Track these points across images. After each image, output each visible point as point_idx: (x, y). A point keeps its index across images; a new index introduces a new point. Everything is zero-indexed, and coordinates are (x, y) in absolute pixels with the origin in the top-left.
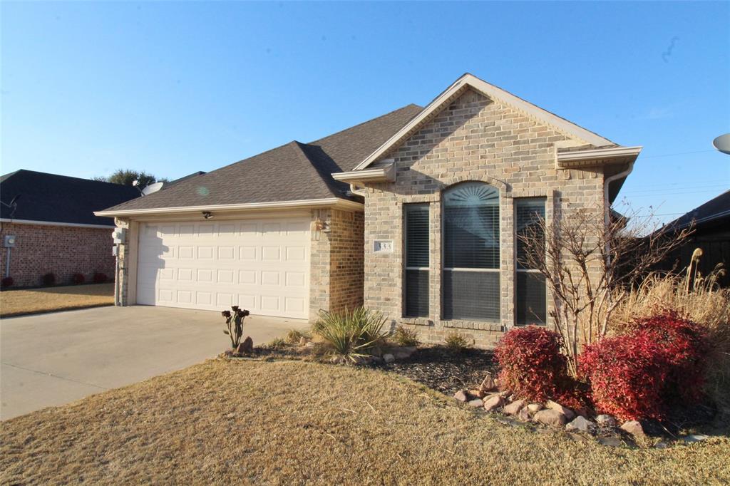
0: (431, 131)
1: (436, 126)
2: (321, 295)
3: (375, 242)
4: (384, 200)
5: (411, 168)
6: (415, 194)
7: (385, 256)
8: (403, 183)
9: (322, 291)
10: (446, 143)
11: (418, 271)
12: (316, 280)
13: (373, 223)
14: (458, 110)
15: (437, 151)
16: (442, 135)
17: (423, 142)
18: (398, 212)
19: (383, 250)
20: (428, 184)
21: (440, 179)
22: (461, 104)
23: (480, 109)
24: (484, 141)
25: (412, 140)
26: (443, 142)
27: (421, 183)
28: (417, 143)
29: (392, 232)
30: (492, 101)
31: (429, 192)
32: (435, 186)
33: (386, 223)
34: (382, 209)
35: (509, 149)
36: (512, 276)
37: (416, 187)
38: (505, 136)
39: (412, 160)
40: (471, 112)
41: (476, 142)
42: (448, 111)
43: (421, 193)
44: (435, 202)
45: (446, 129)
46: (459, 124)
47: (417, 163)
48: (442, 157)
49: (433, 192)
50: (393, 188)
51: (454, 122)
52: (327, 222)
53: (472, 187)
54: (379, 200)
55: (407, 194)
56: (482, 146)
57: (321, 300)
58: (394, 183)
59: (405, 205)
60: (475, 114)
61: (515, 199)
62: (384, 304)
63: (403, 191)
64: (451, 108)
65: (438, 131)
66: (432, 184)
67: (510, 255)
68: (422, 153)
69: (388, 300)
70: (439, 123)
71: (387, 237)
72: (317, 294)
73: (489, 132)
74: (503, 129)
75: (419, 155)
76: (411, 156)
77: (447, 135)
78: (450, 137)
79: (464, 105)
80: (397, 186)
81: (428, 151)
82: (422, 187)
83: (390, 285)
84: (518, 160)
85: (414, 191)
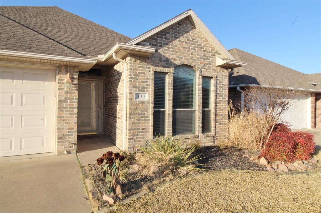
0: (169, 33)
1: (172, 31)
2: (69, 132)
3: (136, 93)
4: (142, 67)
5: (158, 51)
6: (161, 67)
7: (143, 102)
8: (153, 59)
9: (69, 129)
10: (176, 42)
11: (160, 111)
12: (64, 120)
13: (135, 81)
14: (182, 26)
15: (172, 45)
16: (175, 37)
17: (165, 38)
18: (151, 76)
19: (140, 99)
20: (167, 63)
21: (173, 61)
22: (183, 24)
23: (191, 30)
24: (192, 47)
25: (159, 35)
26: (175, 41)
27: (164, 61)
28: (162, 38)
29: (147, 88)
30: (196, 28)
31: (167, 67)
32: (171, 65)
33: (143, 82)
34: (141, 73)
35: (201, 53)
36: (201, 112)
37: (161, 63)
38: (200, 46)
39: (159, 47)
40: (187, 30)
41: (189, 46)
42: (177, 25)
43: (164, 67)
44: (171, 73)
45: (176, 35)
46: (182, 34)
47: (161, 49)
48: (174, 49)
49: (170, 68)
50: (147, 61)
51: (180, 32)
52: (75, 77)
53: (181, 68)
54: (140, 67)
55: (156, 66)
56: (191, 48)
57: (69, 135)
58: (148, 58)
59: (156, 72)
60: (189, 32)
61: (203, 76)
62: (142, 132)
63: (154, 64)
64: (179, 24)
65: (173, 34)
66: (169, 63)
67: (201, 102)
68: (164, 44)
69: (144, 129)
70: (173, 30)
71: (144, 91)
72: (65, 132)
73: (195, 43)
74: (200, 43)
75: (163, 45)
76: (159, 44)
77: (177, 38)
78: (178, 40)
79: (184, 25)
80: (150, 61)
81: (167, 44)
82: (164, 64)
83: (146, 120)
84: (204, 59)
85: (160, 66)
